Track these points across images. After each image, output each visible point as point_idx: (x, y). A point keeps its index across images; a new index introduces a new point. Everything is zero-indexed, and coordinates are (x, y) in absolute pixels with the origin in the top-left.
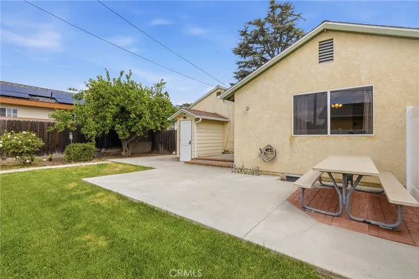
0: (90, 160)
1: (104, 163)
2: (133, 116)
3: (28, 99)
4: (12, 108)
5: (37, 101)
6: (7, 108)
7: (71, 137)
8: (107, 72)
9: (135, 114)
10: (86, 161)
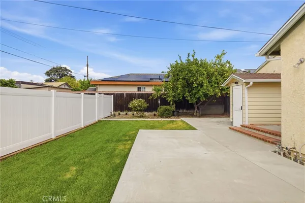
0: (170, 117)
1: (174, 120)
2: (195, 85)
3: (149, 81)
4: (143, 87)
5: (153, 82)
6: (141, 87)
7: (159, 102)
8: (180, 57)
9: (197, 83)
10: (166, 117)
